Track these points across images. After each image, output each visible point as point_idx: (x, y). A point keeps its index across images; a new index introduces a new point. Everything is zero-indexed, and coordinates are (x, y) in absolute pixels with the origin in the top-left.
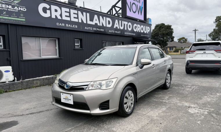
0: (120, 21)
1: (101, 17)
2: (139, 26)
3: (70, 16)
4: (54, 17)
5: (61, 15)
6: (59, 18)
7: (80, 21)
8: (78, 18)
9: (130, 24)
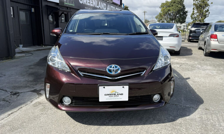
0: (110, 6)
1: (102, 3)
2: (118, 9)
3: (89, 3)
4: (84, 3)
5: (87, 2)
6: (86, 4)
7: (94, 6)
8: (92, 4)
9: (114, 7)
